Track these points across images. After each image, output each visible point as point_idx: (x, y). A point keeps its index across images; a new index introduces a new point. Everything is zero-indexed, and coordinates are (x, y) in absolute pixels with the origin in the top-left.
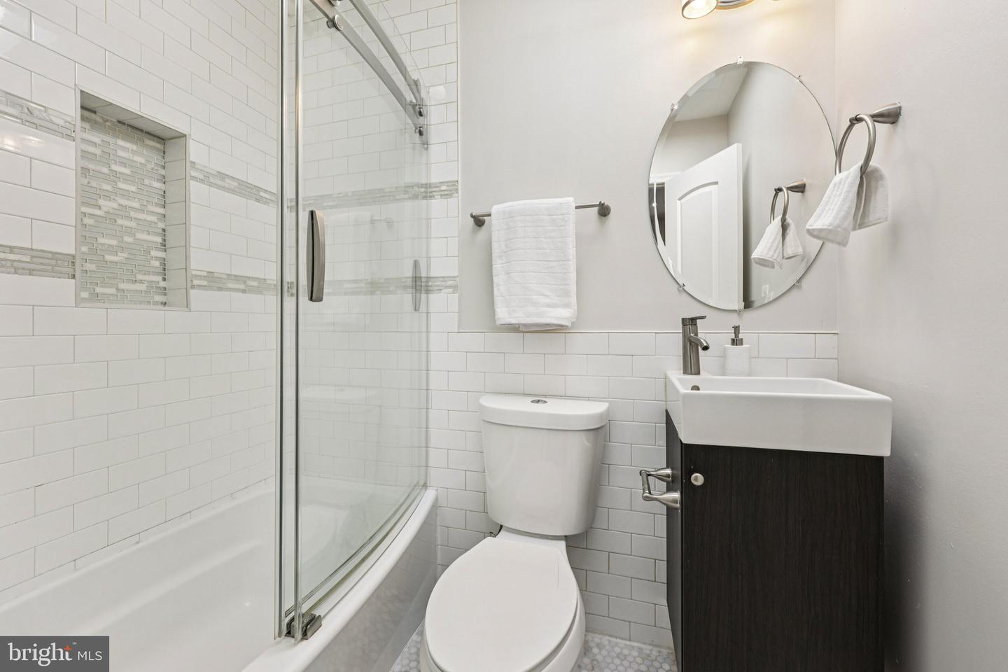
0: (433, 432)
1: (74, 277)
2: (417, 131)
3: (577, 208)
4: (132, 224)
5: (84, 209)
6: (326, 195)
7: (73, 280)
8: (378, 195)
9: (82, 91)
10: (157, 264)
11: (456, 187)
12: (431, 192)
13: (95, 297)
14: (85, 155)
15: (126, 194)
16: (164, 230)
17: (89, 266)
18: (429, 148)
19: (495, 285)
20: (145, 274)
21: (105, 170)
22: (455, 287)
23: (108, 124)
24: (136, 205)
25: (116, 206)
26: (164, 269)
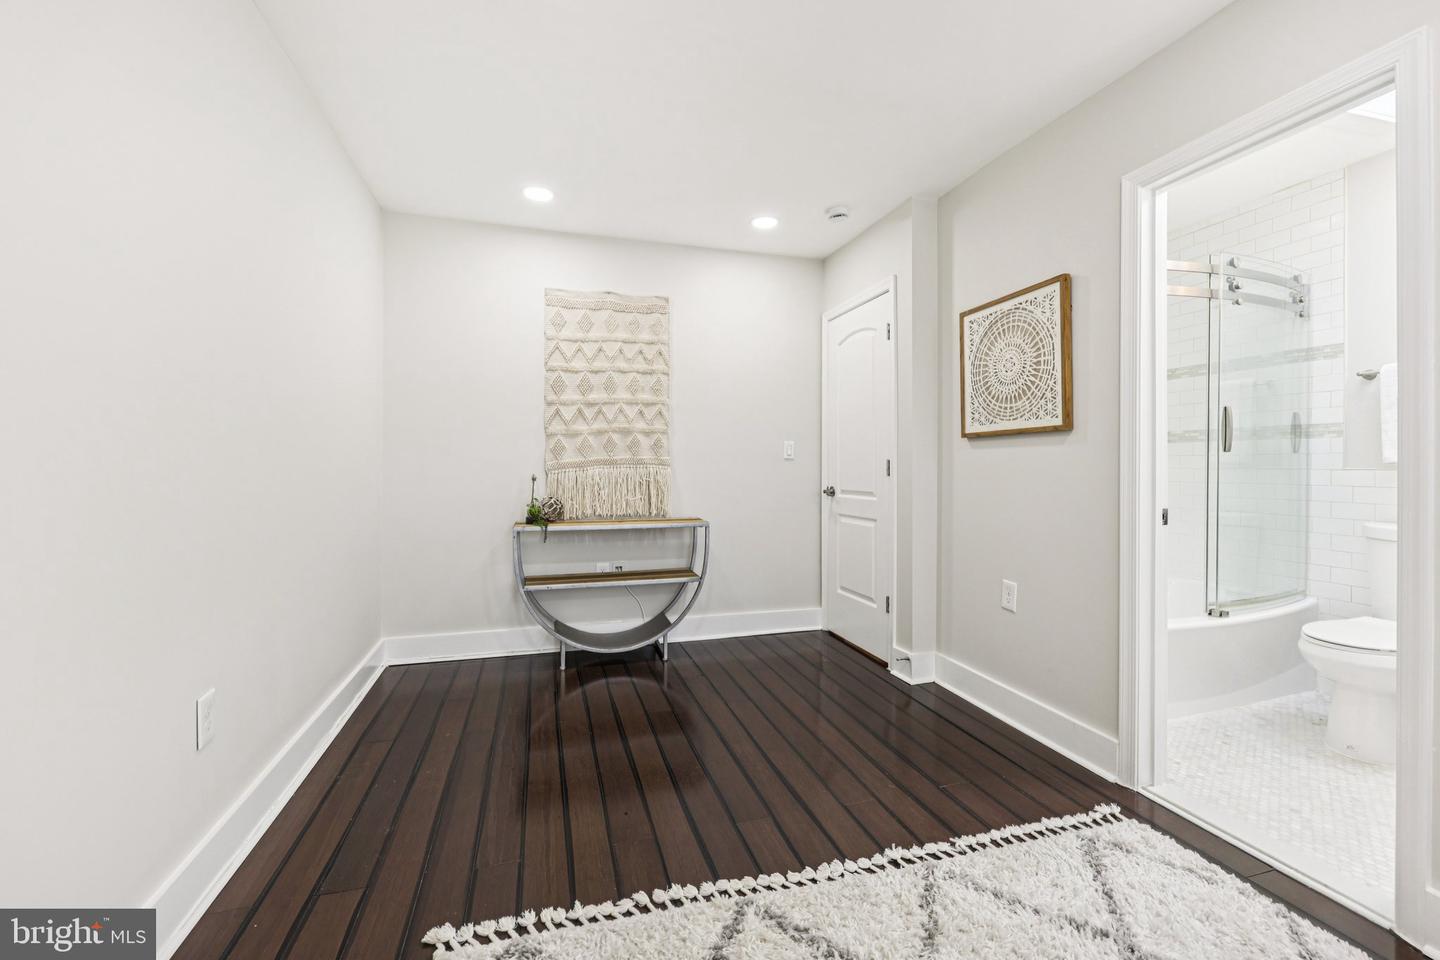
11: (1342, 349)
12: (1313, 355)
19: (1382, 431)
22: (1339, 433)
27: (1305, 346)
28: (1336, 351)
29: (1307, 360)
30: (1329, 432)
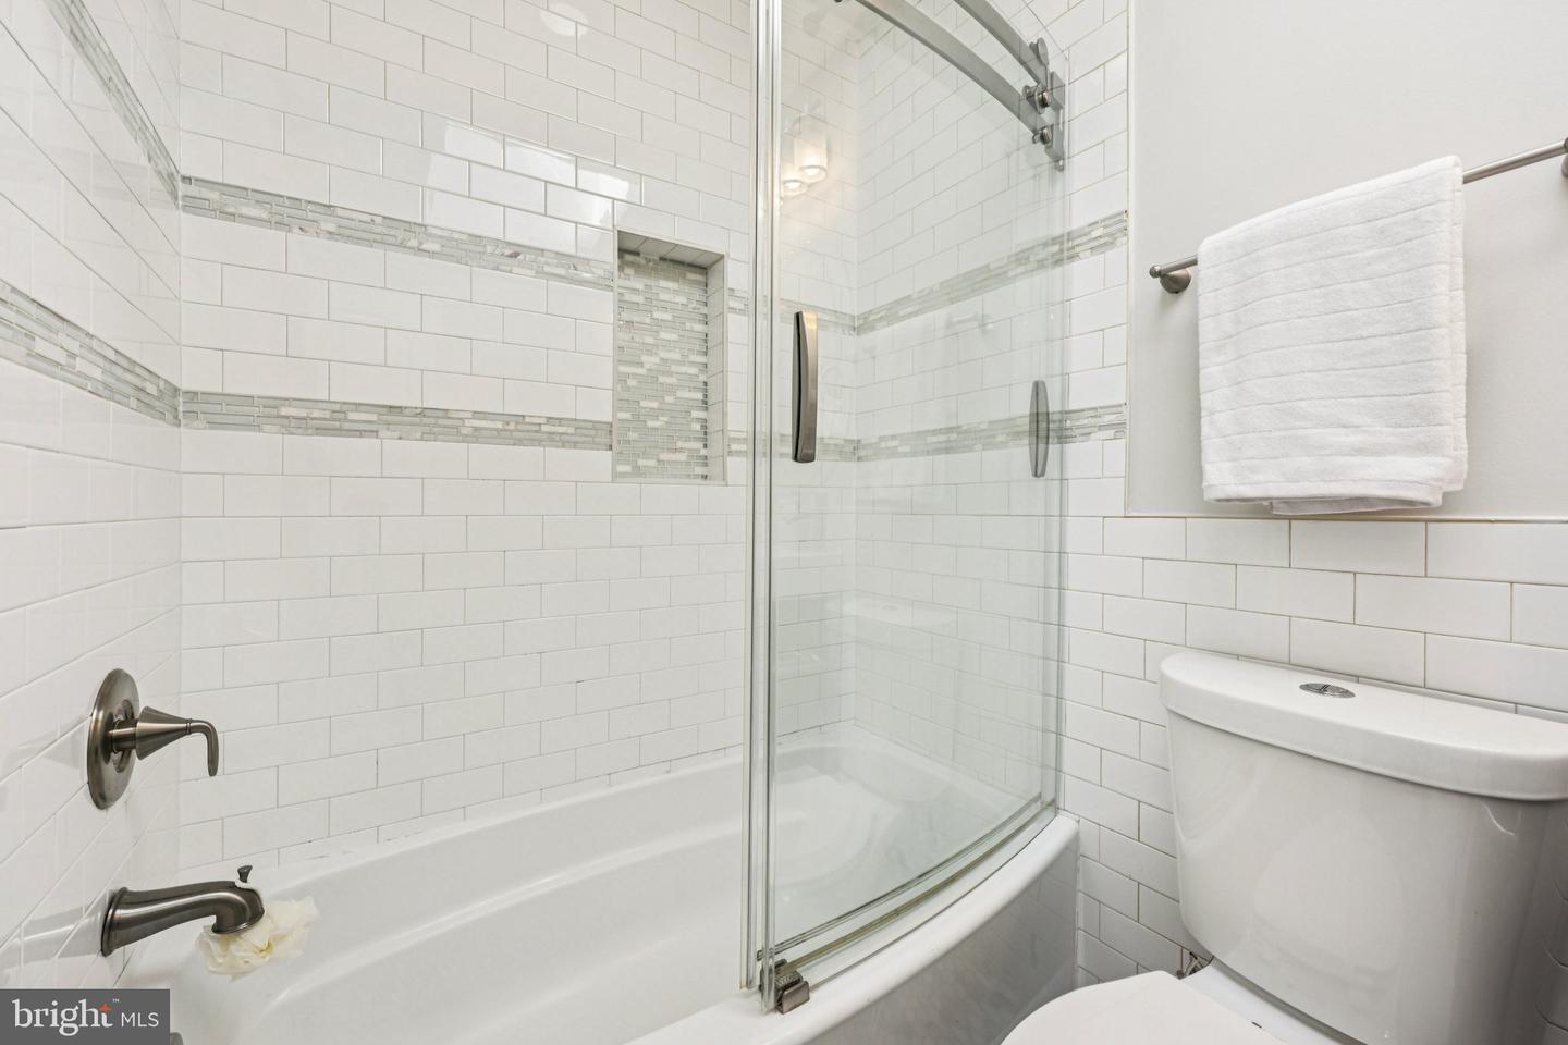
0: (1070, 708)
1: (611, 448)
2: (1037, 137)
3: (1467, 180)
4: (672, 380)
5: (623, 369)
6: (902, 299)
7: (609, 453)
8: (979, 279)
9: (619, 231)
10: (697, 427)
11: (1124, 225)
12: (1073, 248)
13: (638, 472)
14: (622, 304)
15: (668, 345)
16: (705, 384)
17: (633, 436)
18: (1067, 167)
19: (1203, 413)
20: (685, 441)
21: (648, 320)
22: (1119, 428)
23: (651, 264)
24: (676, 356)
25: (657, 360)
26: (706, 433)
27: (1057, 232)
28: (1113, 230)
29: (1058, 262)
30: (1101, 428)
